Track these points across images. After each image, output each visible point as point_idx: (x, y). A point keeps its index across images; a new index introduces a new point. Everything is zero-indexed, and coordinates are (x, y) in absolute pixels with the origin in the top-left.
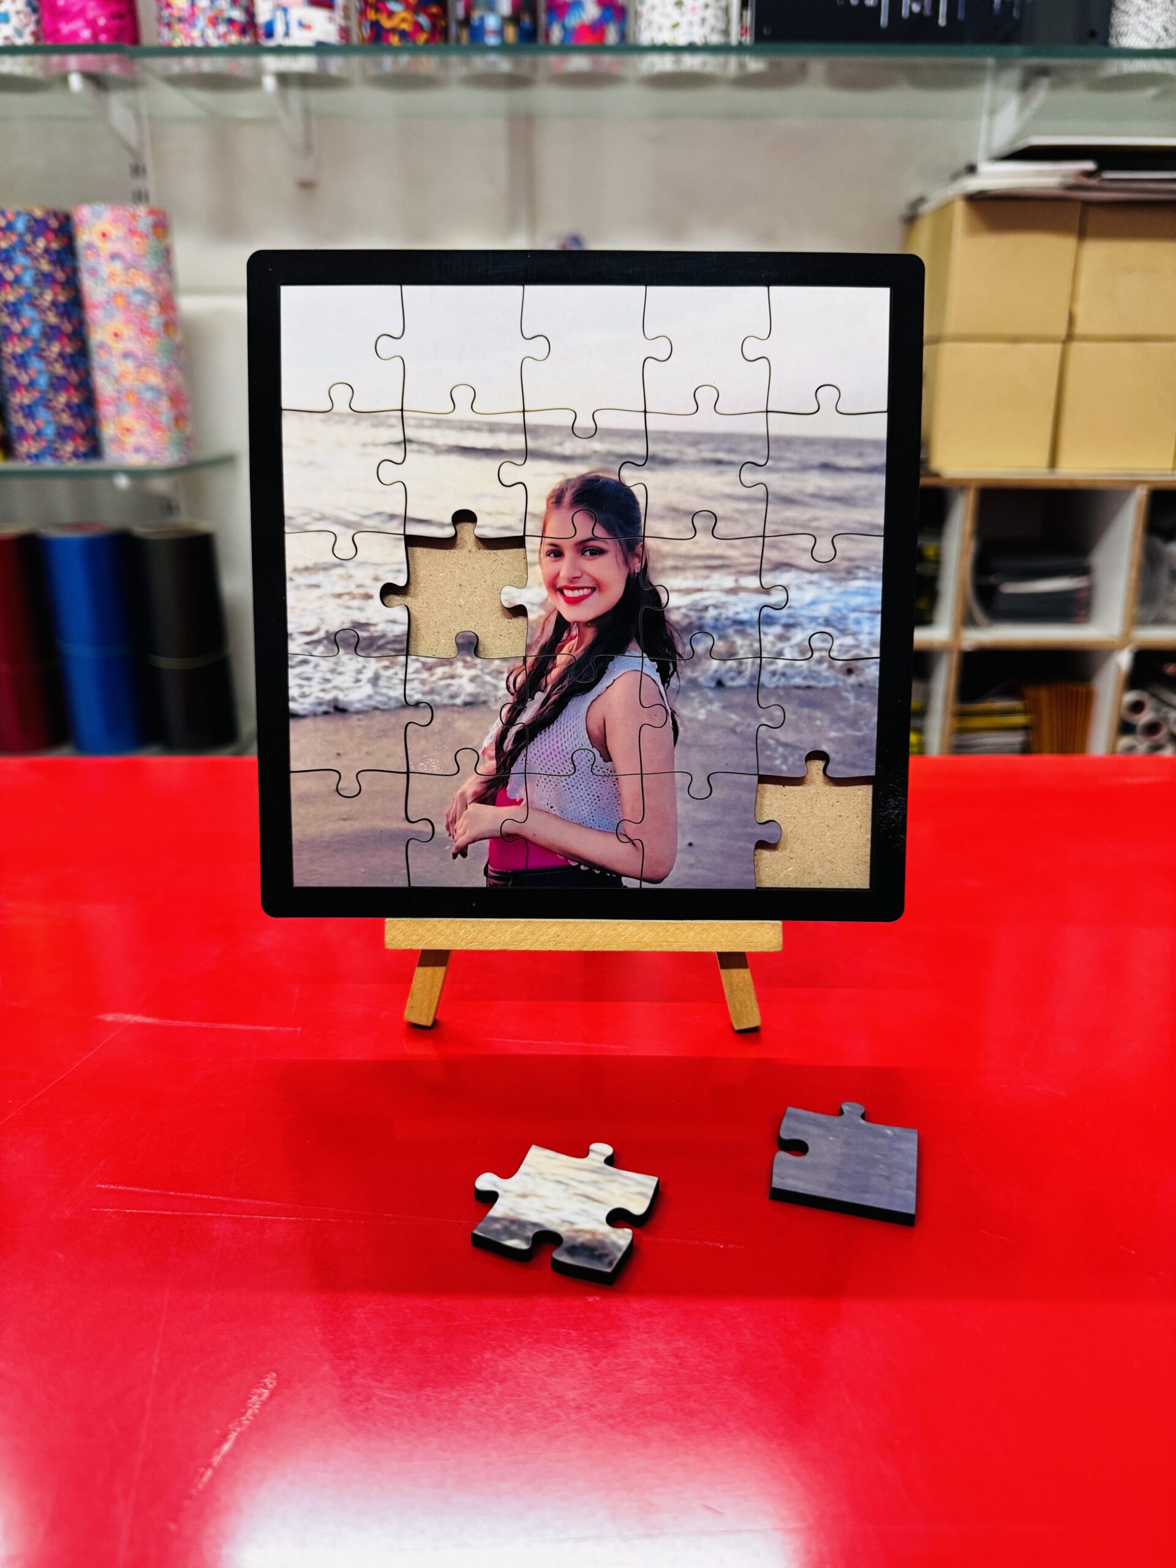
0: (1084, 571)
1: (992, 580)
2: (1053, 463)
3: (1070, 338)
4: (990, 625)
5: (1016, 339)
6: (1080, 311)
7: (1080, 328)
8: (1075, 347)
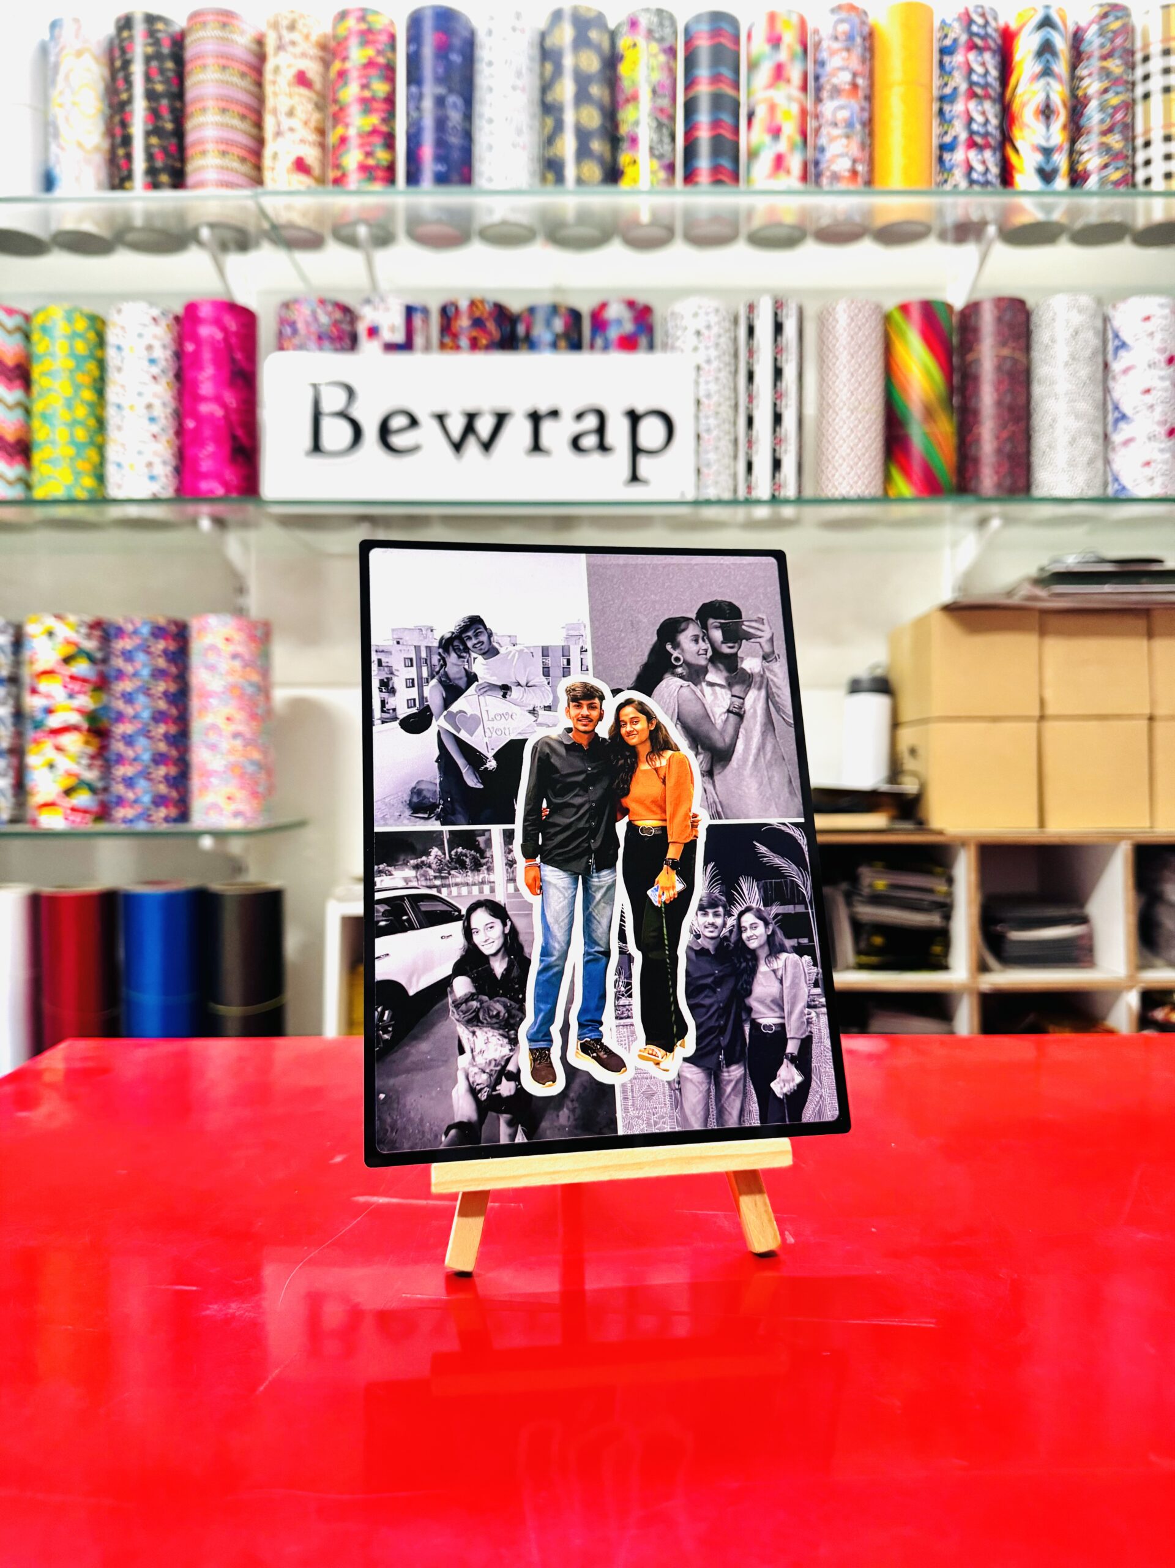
0: (1083, 920)
1: (999, 928)
2: (1042, 823)
3: (1042, 718)
4: (1002, 971)
5: (995, 719)
6: (1049, 694)
7: (1050, 710)
8: (1049, 726)
